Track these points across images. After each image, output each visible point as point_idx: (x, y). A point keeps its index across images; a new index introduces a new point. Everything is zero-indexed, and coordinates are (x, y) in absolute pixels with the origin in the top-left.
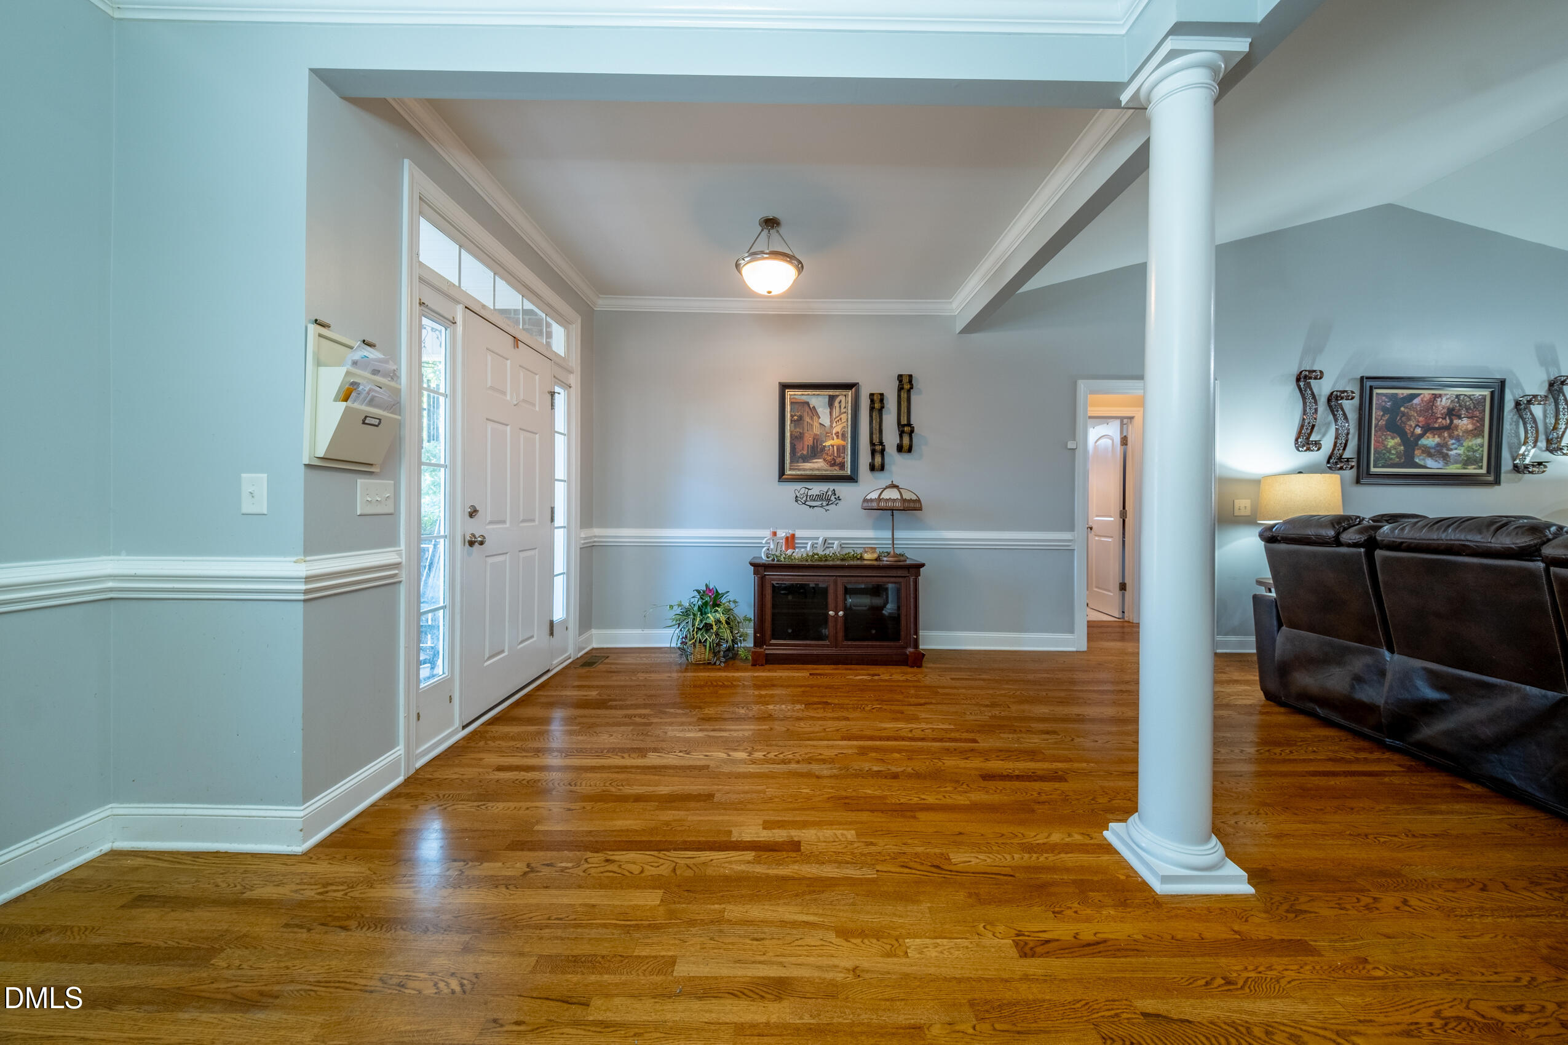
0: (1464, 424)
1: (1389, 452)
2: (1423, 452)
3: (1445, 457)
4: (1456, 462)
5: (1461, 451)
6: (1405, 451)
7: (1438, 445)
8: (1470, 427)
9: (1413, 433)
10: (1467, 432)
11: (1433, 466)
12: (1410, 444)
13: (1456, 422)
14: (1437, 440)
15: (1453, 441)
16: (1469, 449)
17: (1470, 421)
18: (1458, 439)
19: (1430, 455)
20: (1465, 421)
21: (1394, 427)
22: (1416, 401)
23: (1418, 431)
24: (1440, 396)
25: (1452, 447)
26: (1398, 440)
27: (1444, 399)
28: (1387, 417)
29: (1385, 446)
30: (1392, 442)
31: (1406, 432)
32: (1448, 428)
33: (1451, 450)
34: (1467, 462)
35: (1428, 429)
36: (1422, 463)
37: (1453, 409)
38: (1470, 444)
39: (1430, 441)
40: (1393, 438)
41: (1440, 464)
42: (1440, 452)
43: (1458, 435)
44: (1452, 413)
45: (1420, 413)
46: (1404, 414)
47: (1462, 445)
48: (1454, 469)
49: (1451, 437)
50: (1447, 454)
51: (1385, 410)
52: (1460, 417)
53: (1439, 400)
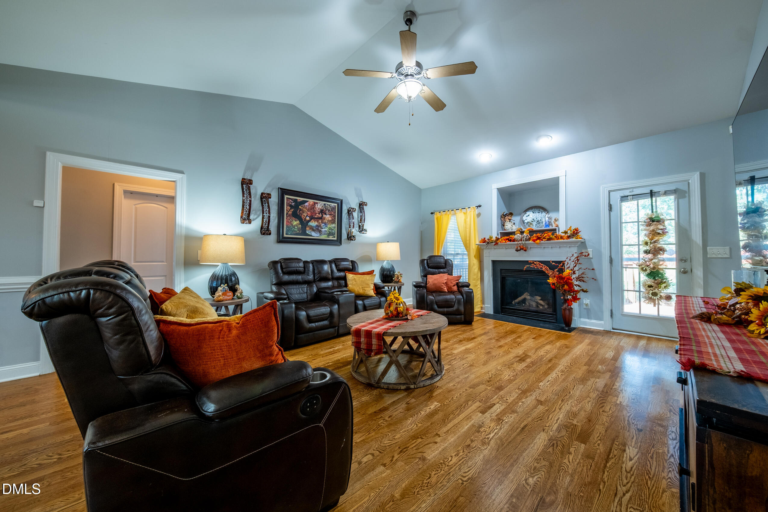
0: (328, 217)
1: (294, 228)
2: (310, 229)
3: (320, 232)
4: (325, 234)
5: (326, 229)
6: (302, 227)
7: (317, 226)
8: (330, 219)
9: (305, 219)
10: (329, 221)
11: (315, 235)
12: (304, 224)
13: (324, 216)
14: (316, 223)
15: (323, 225)
16: (330, 229)
17: (330, 216)
18: (325, 224)
19: (313, 230)
20: (328, 216)
21: (296, 215)
22: (306, 204)
23: (308, 218)
24: (317, 203)
25: (323, 227)
26: (298, 222)
27: (319, 205)
28: (292, 210)
29: (292, 225)
30: (296, 223)
31: (302, 219)
32: (321, 218)
33: (323, 228)
34: (329, 234)
35: (312, 218)
36: (310, 234)
37: (323, 210)
38: (330, 226)
39: (313, 224)
40: (296, 221)
41: (318, 235)
42: (318, 229)
43: (325, 222)
44: (322, 212)
45: (308, 210)
46: (301, 210)
47: (327, 226)
48: (324, 237)
49: (322, 222)
50: (321, 230)
51: (291, 206)
52: (326, 214)
53: (317, 205)
